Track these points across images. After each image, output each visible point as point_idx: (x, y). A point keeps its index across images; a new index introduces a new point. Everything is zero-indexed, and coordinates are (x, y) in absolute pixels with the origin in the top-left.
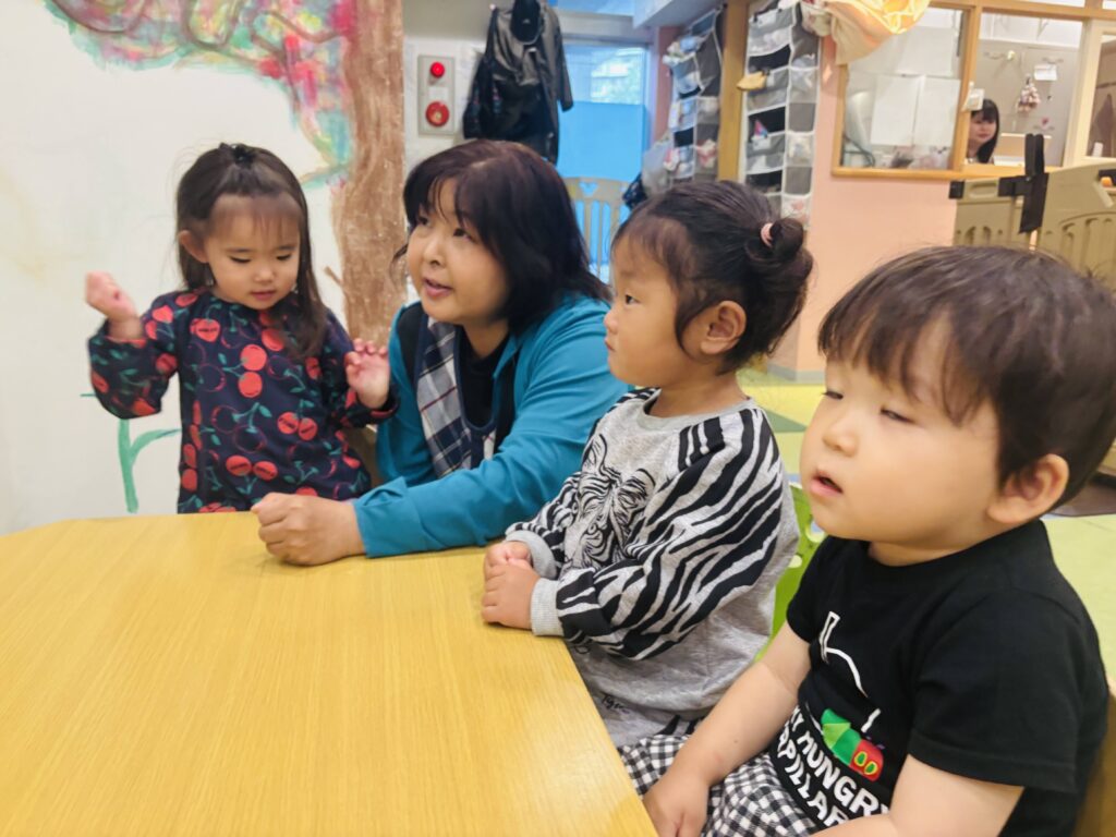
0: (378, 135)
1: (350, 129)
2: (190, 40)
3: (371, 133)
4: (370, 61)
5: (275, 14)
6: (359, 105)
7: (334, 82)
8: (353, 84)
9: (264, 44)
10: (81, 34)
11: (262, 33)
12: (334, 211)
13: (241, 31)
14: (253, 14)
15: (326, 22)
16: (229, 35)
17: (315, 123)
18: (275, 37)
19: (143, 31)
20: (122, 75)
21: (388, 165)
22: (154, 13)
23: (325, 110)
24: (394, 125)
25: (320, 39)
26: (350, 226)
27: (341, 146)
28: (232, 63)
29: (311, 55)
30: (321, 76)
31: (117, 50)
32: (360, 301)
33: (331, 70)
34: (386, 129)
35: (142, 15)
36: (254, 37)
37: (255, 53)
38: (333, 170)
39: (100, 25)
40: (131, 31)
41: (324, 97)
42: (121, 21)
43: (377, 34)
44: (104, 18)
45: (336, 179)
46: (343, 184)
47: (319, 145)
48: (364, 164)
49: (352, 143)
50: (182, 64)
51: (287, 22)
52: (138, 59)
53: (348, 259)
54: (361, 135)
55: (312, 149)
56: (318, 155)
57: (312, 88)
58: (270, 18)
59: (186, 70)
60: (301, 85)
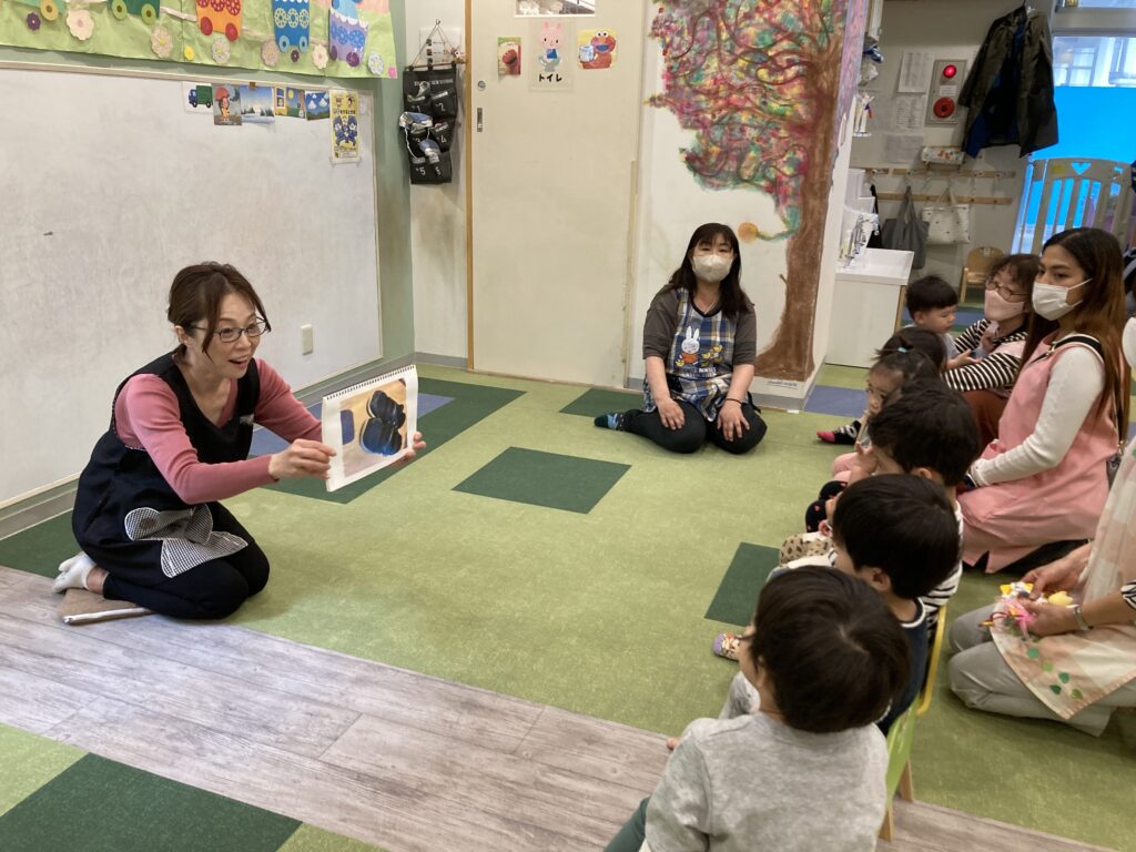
0: (812, 217)
1: (800, 215)
2: (739, 179)
3: (809, 216)
4: (813, 185)
5: (775, 167)
6: (805, 204)
7: (795, 194)
8: (804, 195)
9: (769, 180)
10: (698, 177)
11: (768, 175)
12: (788, 250)
13: (759, 174)
14: (766, 167)
15: (795, 170)
16: (754, 176)
17: (785, 212)
18: (773, 176)
19: (720, 175)
20: (711, 192)
21: (814, 231)
22: (726, 168)
23: (790, 206)
24: (819, 213)
25: (791, 177)
26: (794, 257)
27: (794, 222)
28: (754, 187)
29: (787, 183)
30: (790, 191)
31: (710, 183)
32: (793, 290)
33: (794, 189)
34: (816, 215)
35: (721, 169)
36: (764, 177)
37: (763, 183)
38: (789, 233)
39: (705, 173)
40: (716, 175)
41: (790, 201)
42: (713, 171)
43: (817, 174)
44: (707, 170)
45: (790, 236)
46: (793, 238)
47: (785, 221)
48: (804, 229)
49: (799, 221)
50: (733, 188)
51: (779, 170)
52: (718, 187)
53: (791, 271)
54: (804, 218)
55: (782, 223)
56: (784, 225)
57: (786, 197)
58: (772, 169)
59: (736, 191)
60: (781, 196)
